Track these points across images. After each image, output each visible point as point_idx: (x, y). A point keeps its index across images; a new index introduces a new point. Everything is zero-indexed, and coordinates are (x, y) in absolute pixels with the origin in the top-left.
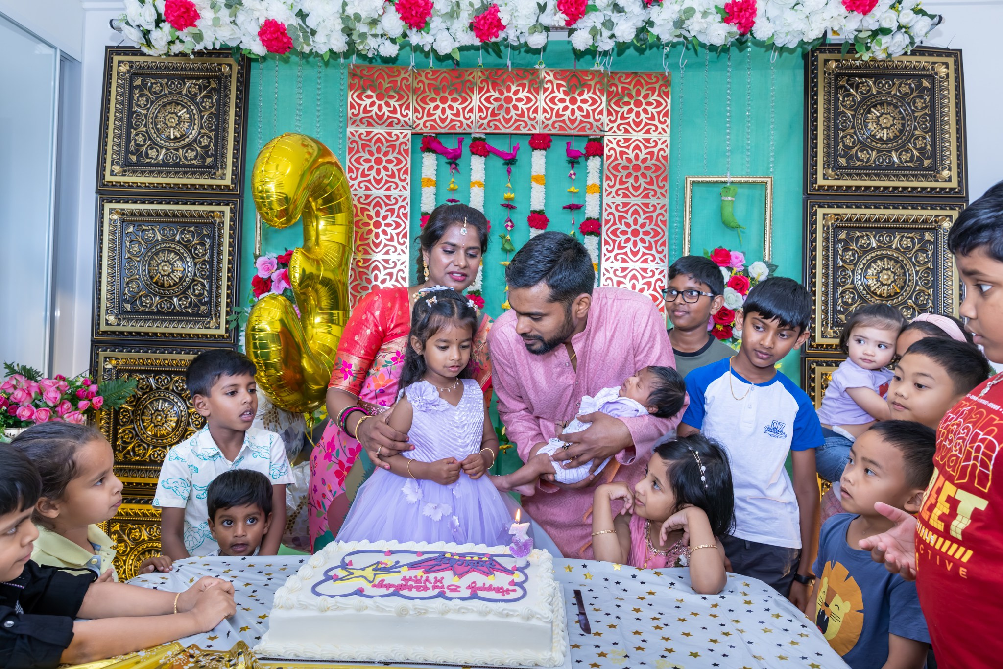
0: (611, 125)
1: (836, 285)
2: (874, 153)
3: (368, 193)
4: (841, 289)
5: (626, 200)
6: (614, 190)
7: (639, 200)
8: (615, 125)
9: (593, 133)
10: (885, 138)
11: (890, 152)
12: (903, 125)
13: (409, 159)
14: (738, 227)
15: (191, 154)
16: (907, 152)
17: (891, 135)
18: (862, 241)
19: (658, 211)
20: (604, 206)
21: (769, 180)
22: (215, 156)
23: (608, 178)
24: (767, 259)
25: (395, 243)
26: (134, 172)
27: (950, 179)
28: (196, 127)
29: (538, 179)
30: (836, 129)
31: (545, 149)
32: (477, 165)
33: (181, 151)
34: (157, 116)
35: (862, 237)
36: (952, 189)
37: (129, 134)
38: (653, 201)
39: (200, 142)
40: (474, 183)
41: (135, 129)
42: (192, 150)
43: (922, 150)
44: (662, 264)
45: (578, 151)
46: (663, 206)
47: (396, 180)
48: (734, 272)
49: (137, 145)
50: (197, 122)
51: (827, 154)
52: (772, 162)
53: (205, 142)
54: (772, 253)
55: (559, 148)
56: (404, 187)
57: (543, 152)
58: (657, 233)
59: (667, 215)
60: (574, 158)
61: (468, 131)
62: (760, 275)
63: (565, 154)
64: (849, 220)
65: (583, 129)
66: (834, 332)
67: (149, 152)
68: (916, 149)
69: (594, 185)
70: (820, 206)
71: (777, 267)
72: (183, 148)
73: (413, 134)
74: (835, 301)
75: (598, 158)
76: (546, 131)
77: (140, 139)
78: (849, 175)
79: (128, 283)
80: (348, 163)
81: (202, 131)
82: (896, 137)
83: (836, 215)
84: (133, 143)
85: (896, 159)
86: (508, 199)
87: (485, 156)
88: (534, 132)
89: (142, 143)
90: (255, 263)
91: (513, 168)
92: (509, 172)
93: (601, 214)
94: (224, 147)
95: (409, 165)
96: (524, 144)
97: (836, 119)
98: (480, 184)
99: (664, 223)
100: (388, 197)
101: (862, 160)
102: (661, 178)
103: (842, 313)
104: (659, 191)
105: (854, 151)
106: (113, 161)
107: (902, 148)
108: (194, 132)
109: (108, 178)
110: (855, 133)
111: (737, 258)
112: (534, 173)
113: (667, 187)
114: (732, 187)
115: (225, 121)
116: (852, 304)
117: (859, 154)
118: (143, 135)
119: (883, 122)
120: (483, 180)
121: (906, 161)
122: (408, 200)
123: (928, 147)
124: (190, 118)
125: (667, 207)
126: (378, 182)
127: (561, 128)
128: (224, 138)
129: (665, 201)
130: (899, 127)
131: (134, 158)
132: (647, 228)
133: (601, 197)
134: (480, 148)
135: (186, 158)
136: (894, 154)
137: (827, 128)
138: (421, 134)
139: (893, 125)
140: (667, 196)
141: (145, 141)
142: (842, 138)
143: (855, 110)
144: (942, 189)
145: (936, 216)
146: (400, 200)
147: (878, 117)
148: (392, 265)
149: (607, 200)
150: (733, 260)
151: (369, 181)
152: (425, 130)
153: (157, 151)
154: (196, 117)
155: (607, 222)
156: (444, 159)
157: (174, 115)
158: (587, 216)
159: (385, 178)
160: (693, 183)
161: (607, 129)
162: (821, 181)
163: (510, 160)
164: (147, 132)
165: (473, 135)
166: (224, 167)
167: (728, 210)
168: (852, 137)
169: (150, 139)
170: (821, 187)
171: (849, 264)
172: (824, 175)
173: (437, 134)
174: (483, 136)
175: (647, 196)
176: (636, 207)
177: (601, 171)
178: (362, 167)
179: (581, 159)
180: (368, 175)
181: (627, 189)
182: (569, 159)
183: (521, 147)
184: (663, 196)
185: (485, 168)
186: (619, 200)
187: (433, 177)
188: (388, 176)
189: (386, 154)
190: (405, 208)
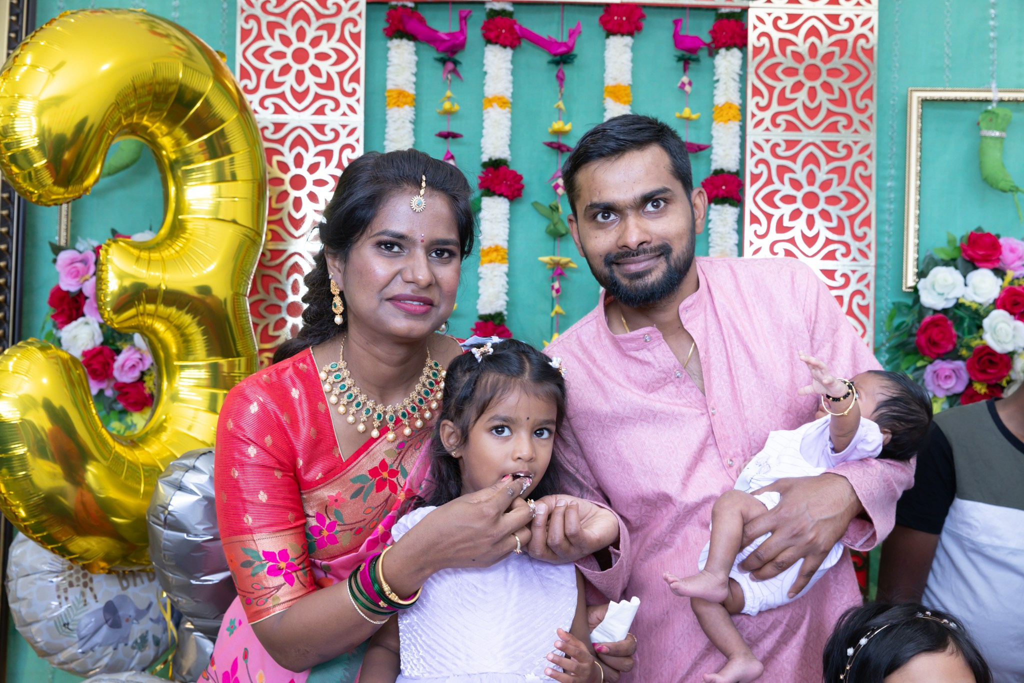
3: (280, 118)
5: (792, 136)
6: (768, 115)
7: (818, 136)
9: (727, 3)
13: (361, 52)
14: (1014, 190)
19: (855, 157)
20: (750, 146)
23: (757, 92)
29: (617, 93)
31: (631, 34)
32: (497, 63)
38: (844, 137)
40: (491, 101)
44: (862, 261)
45: (696, 39)
46: (866, 147)
47: (336, 93)
48: (1008, 278)
55: (659, 29)
56: (351, 108)
57: (628, 40)
58: (853, 201)
59: (872, 165)
63: (670, 42)
69: (729, 106)
73: (368, 3)
75: (736, 53)
80: (239, 60)
86: (559, 133)
87: (513, 47)
88: (611, 1)
90: (55, 261)
91: (568, 70)
92: (561, 79)
93: (742, 162)
95: (361, 64)
96: (591, 25)
98: (502, 102)
99: (867, 180)
100: (320, 128)
102: (860, 92)
104: (856, 117)
111: (1012, 250)
112: (609, 81)
113: (873, 109)
114: (1002, 111)
120: (508, 94)
122: (360, 133)
125: (873, 149)
126: (300, 97)
129: (869, 137)
132: (834, 191)
133: (743, 128)
134: (503, 30)
138: (385, 2)
140: (873, 127)
146: (343, 133)
149: (754, 135)
150: (1007, 256)
151: (282, 96)
155: (755, 178)
156: (431, 53)
158: (715, 166)
159: (314, 89)
160: (924, 102)
163: (561, 54)
165: (488, 6)
167: (993, 156)
173: (417, 3)
174: (509, 8)
175: (833, 128)
176: (811, 149)
177: (743, 78)
178: (267, 69)
179: (703, 53)
180: (280, 84)
181: (794, 113)
182: (680, 53)
183: (584, 29)
184: (866, 127)
185: (513, 73)
186: (779, 135)
187: (408, 88)
188: (319, 85)
189: (316, 42)
190: (353, 149)
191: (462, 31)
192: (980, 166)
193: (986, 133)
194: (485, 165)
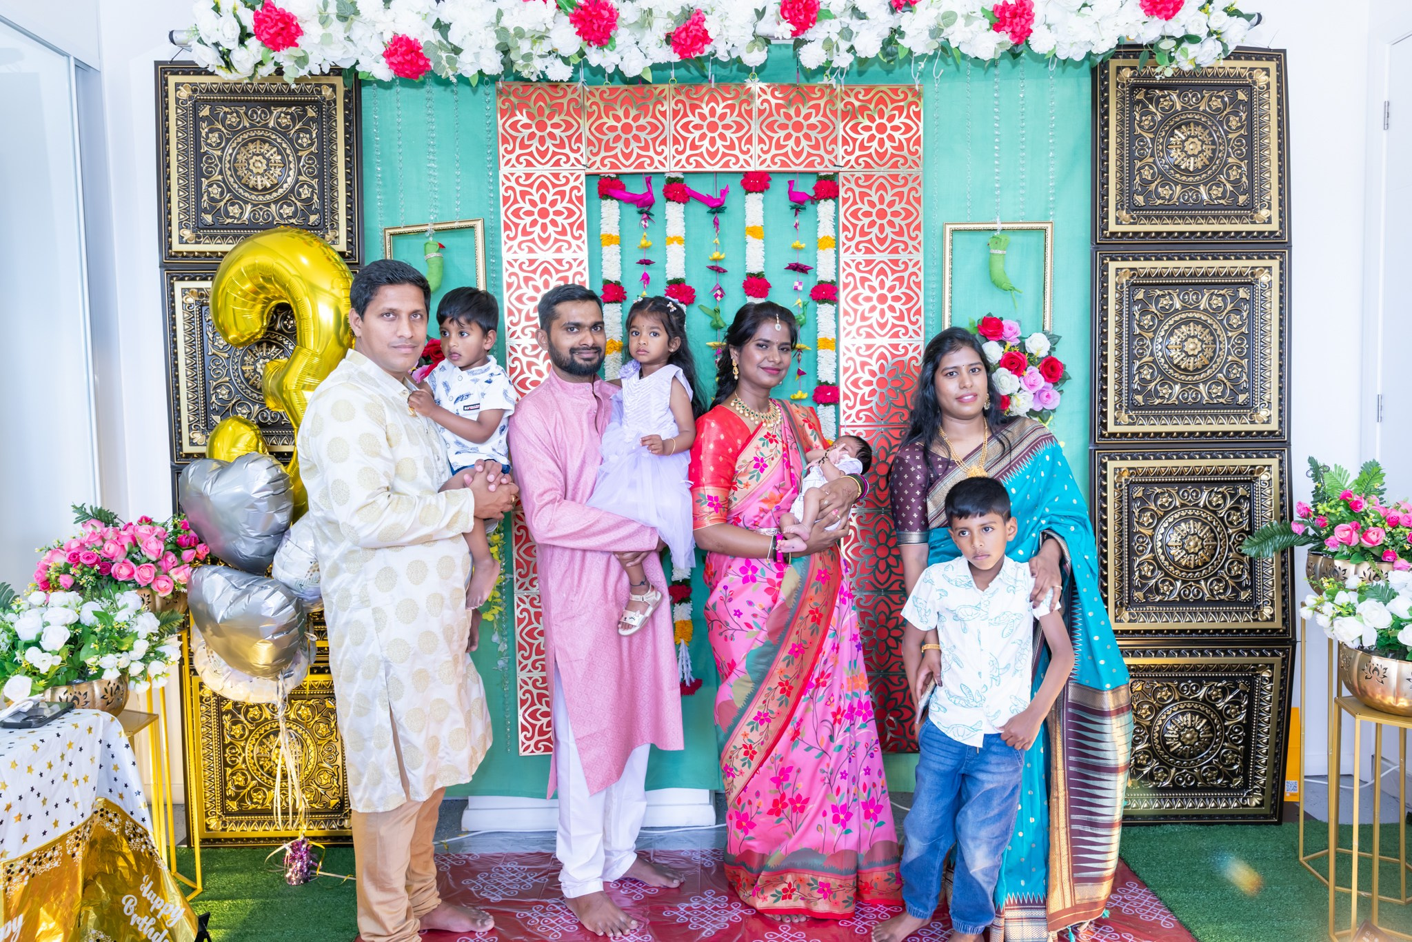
0: (847, 158)
1: (1132, 358)
2: (1179, 188)
3: (532, 256)
4: (1137, 363)
5: (869, 257)
6: (853, 243)
7: (886, 257)
8: (853, 158)
9: (824, 169)
10: (1191, 169)
11: (1197, 186)
12: (1214, 151)
13: (584, 209)
14: (1012, 289)
15: (288, 211)
16: (1218, 185)
17: (1199, 165)
18: (1164, 302)
19: (910, 270)
20: (842, 264)
21: (1049, 226)
22: (321, 212)
23: (846, 228)
24: (1047, 328)
26: (212, 237)
27: (1269, 221)
28: (291, 173)
29: (754, 232)
30: (1132, 159)
31: (762, 191)
32: (674, 213)
33: (273, 206)
34: (236, 159)
35: (1163, 296)
36: (1272, 233)
37: (198, 185)
38: (903, 256)
39: (299, 194)
40: (672, 240)
41: (207, 178)
42: (289, 205)
43: (1236, 183)
44: (916, 338)
45: (804, 194)
46: (917, 263)
47: (569, 238)
48: (1008, 347)
49: (212, 200)
50: (292, 166)
51: (1121, 192)
52: (1053, 194)
53: (306, 192)
54: (1052, 319)
55: (779, 188)
56: (579, 247)
57: (760, 195)
58: (909, 299)
59: (921, 275)
60: (798, 201)
61: (661, 169)
62: (1039, 350)
63: (787, 196)
64: (1148, 276)
65: (811, 164)
66: (1130, 417)
67: (230, 209)
68: (1229, 182)
69: (827, 238)
70: (1112, 259)
71: (1059, 337)
72: (276, 202)
73: (587, 175)
74: (1130, 377)
75: (831, 202)
76: (763, 168)
77: (215, 191)
78: (1148, 217)
79: (215, 388)
80: (503, 218)
81: (301, 178)
82: (1205, 166)
83: (1131, 269)
84: (205, 197)
85: (1205, 197)
86: (716, 260)
87: (684, 203)
88: (748, 169)
89: (218, 197)
91: (720, 217)
92: (716, 223)
93: (837, 274)
94: (333, 200)
95: (584, 217)
96: (735, 185)
97: (1131, 144)
98: (678, 240)
99: (918, 284)
100: (559, 261)
101: (1163, 198)
102: (913, 227)
103: (1139, 393)
104: (910, 243)
105: (1154, 185)
106: (180, 223)
107: (1212, 181)
108: (289, 180)
109: (177, 247)
110: (1154, 162)
111: (1010, 329)
112: (749, 224)
113: (921, 238)
114: (1003, 237)
115: (332, 165)
116: (1150, 381)
117: (1160, 190)
118: (219, 186)
119: (1189, 147)
120: (682, 235)
121: (1218, 198)
122: (586, 264)
123: (1244, 179)
124: (283, 160)
125: (921, 264)
126: (544, 241)
127: (784, 164)
128: (333, 188)
129: (917, 256)
130: (1208, 153)
131: (209, 218)
132: (897, 292)
133: (837, 252)
134: (677, 191)
135: (281, 215)
136: (1202, 189)
137: (1121, 157)
138: (597, 175)
139: (1202, 151)
140: (921, 249)
141: (222, 193)
142: (1139, 169)
143: (1155, 133)
144: (1260, 233)
145: (1253, 268)
146: (575, 264)
147: (1183, 142)
149: (845, 257)
150: (1007, 332)
151: (533, 241)
152: (604, 170)
153: (241, 207)
154: (291, 158)
155: (846, 286)
156: (633, 209)
157: (260, 158)
158: (819, 279)
159: (554, 236)
160: (954, 231)
161: (842, 164)
162: (1113, 227)
163: (716, 206)
164: (224, 182)
165: (667, 175)
166: (334, 227)
167: (998, 267)
168: (1151, 168)
169: (229, 191)
170: (1113, 234)
171: (1147, 331)
172: (1117, 218)
173: (617, 174)
174: (681, 176)
175: (895, 251)
176: (882, 265)
177: (836, 219)
178: (522, 223)
179: (808, 204)
180: (531, 233)
181: (870, 241)
182: (793, 204)
183: (731, 189)
184: (917, 250)
185: (685, 219)
186: (861, 257)
187: (615, 233)
188: (557, 232)
189: (553, 203)
190: (582, 275)
191: (650, 192)
192: (990, 273)
193: (993, 251)
194: (670, 282)
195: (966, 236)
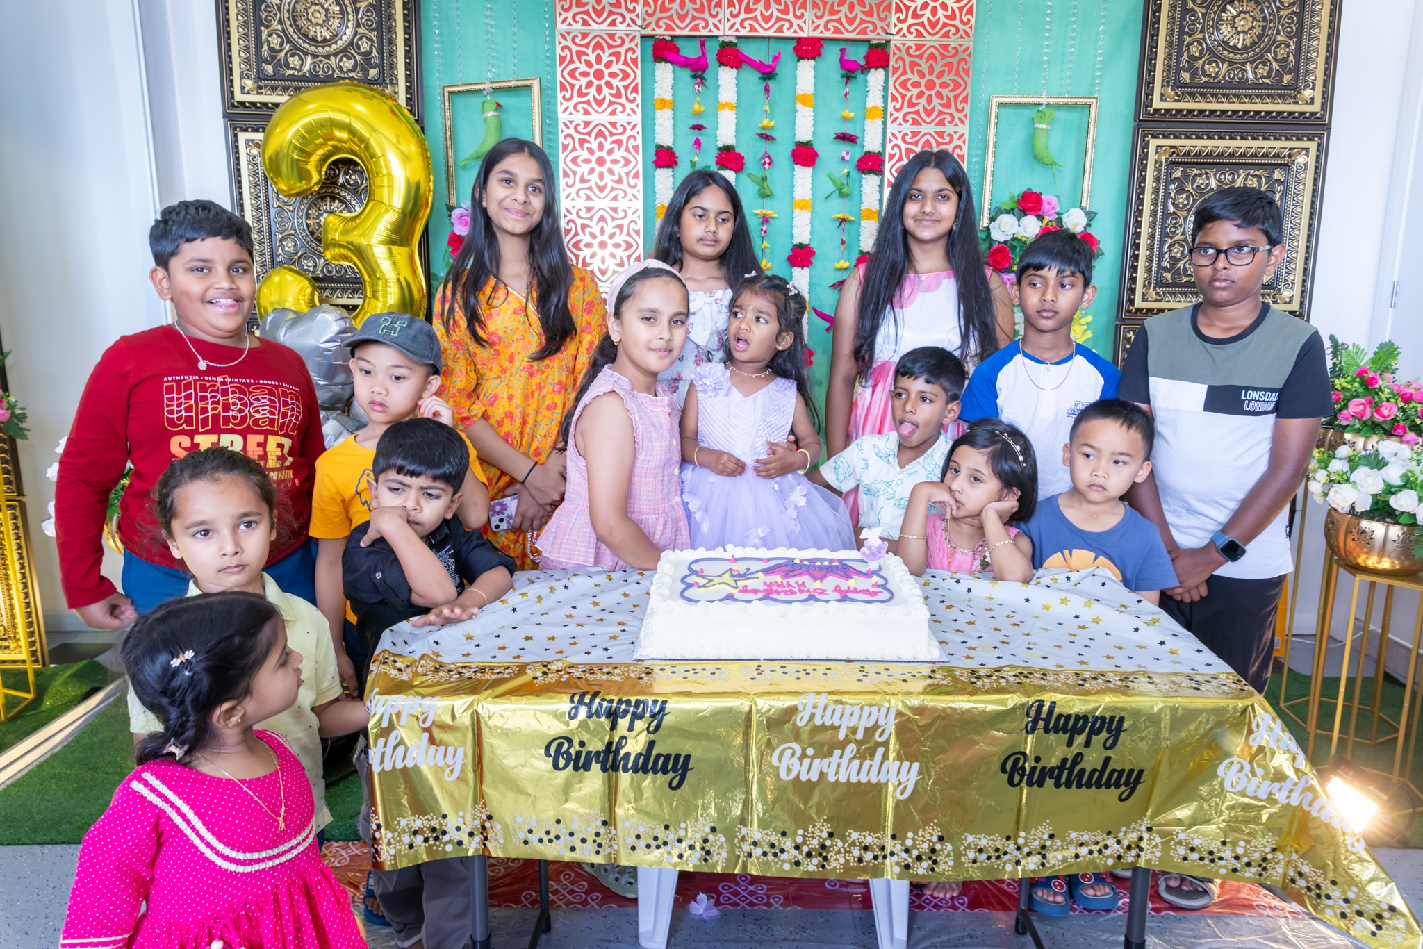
0: (900, 25)
1: (1163, 235)
2: (1225, 65)
3: (587, 118)
4: (1169, 241)
5: (915, 128)
6: (901, 114)
7: (931, 129)
8: (905, 26)
9: (875, 37)
10: (1240, 46)
11: (1244, 64)
12: (1264, 28)
13: (638, 72)
14: (1053, 164)
15: (347, 64)
16: (1264, 64)
17: (1248, 42)
18: (1200, 181)
19: (955, 142)
20: (889, 135)
21: (1094, 101)
22: (381, 67)
23: (894, 99)
24: (1084, 204)
25: (624, 186)
26: (273, 88)
27: (1312, 101)
28: (350, 25)
29: (804, 100)
30: (1182, 33)
31: (814, 58)
32: (726, 78)
33: (333, 58)
34: (294, 7)
35: (1200, 175)
36: (1313, 114)
37: (258, 34)
38: (949, 129)
39: (359, 47)
40: (724, 106)
41: (267, 27)
42: (349, 58)
43: (1283, 62)
45: (855, 62)
46: (962, 136)
47: (623, 100)
48: (1045, 221)
49: (272, 49)
50: (351, 17)
51: (1168, 68)
52: (1100, 69)
53: (365, 46)
54: (1091, 197)
55: (831, 55)
56: (633, 110)
57: (812, 63)
59: (965, 148)
60: (850, 70)
61: (716, 33)
62: (1075, 226)
63: (838, 64)
64: (1187, 154)
65: (864, 31)
66: (1157, 294)
67: (290, 60)
68: (1276, 60)
69: (875, 108)
70: (1154, 137)
71: (1096, 214)
72: (335, 55)
73: (642, 37)
74: (1161, 255)
75: (881, 72)
76: (816, 34)
77: (275, 41)
78: (1192, 95)
79: (281, 240)
80: (559, 78)
81: (360, 30)
82: (1254, 44)
83: (1172, 147)
84: (265, 47)
85: (1251, 75)
86: (764, 128)
87: (737, 68)
88: (801, 34)
89: (278, 47)
90: (450, 216)
91: (772, 84)
92: (767, 90)
93: (884, 145)
94: (392, 54)
95: (638, 80)
96: (788, 50)
97: (1183, 18)
98: (731, 107)
100: (614, 124)
101: (1209, 76)
102: (960, 98)
103: (1168, 270)
104: (957, 115)
105: (1201, 62)
106: (242, 73)
107: (1260, 60)
108: (348, 31)
109: (239, 97)
110: (1204, 39)
111: (1049, 203)
112: (799, 92)
113: (967, 110)
114: (1048, 111)
115: (390, 17)
116: (1180, 260)
117: (1206, 67)
118: (278, 36)
119: (1240, 23)
120: (734, 101)
121: (1263, 77)
122: (639, 128)
123: (1291, 58)
124: (342, 11)
125: (966, 137)
126: (599, 103)
127: (837, 30)
128: (391, 42)
129: (964, 129)
130: (1258, 30)
131: (269, 69)
133: (885, 123)
134: (730, 55)
135: (341, 69)
136: (1248, 67)
137: (1171, 32)
138: (652, 37)
139: (1253, 28)
140: (967, 122)
141: (282, 44)
142: (1189, 44)
143: (1207, 8)
144: (1302, 114)
145: (1291, 149)
146: (629, 128)
147: (1234, 17)
148: (622, 214)
149: (892, 128)
150: (1045, 206)
151: (588, 102)
152: (659, 32)
153: (301, 59)
154: (349, 10)
155: (892, 157)
156: (686, 74)
157: (318, 8)
158: (866, 149)
159: (609, 98)
160: (1000, 105)
161: (894, 31)
162: (1157, 104)
163: (767, 72)
164: (283, 31)
165: (721, 39)
166: (394, 82)
167: (1040, 142)
168: (1200, 44)
169: (289, 41)
170: (1156, 111)
171: (1181, 210)
172: (1162, 95)
173: (673, 37)
174: (735, 40)
175: (942, 123)
176: (927, 137)
177: (885, 89)
178: (578, 84)
179: (858, 72)
180: (587, 94)
181: (917, 113)
182: (844, 72)
183: (783, 56)
184: (962, 122)
185: (737, 85)
186: (907, 128)
187: (668, 97)
188: (612, 95)
189: (608, 65)
190: (635, 139)
191: (704, 55)
192: (1033, 147)
193: (1037, 126)
194: (720, 149)
195: (1011, 111)
